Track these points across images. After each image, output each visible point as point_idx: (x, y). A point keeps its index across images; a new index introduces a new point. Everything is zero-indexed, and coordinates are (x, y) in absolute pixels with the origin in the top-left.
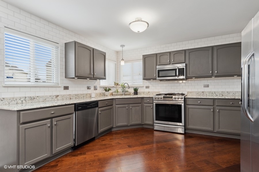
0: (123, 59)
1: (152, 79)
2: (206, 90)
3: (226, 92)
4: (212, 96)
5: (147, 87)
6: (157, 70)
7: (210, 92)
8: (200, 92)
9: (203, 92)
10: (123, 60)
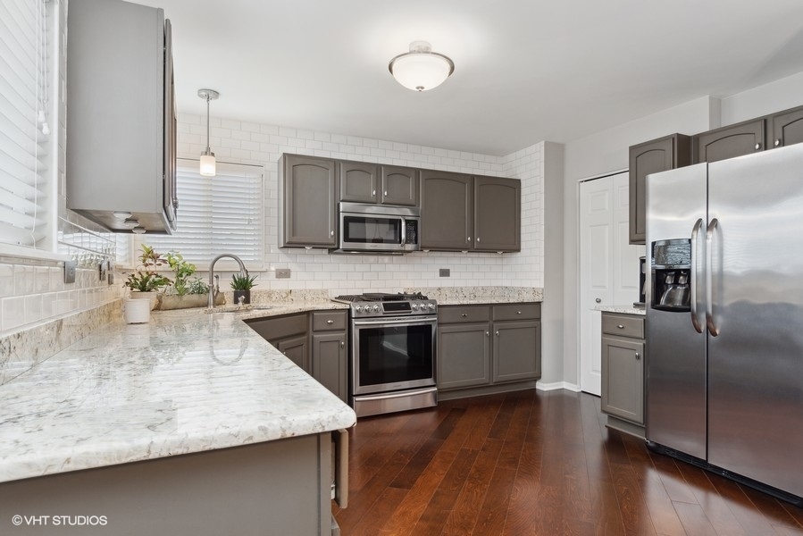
0: (208, 149)
1: (309, 244)
2: (445, 282)
3: (480, 289)
4: (457, 297)
5: (283, 274)
6: (342, 216)
7: (452, 289)
8: (434, 289)
9: (439, 289)
10: (213, 154)
